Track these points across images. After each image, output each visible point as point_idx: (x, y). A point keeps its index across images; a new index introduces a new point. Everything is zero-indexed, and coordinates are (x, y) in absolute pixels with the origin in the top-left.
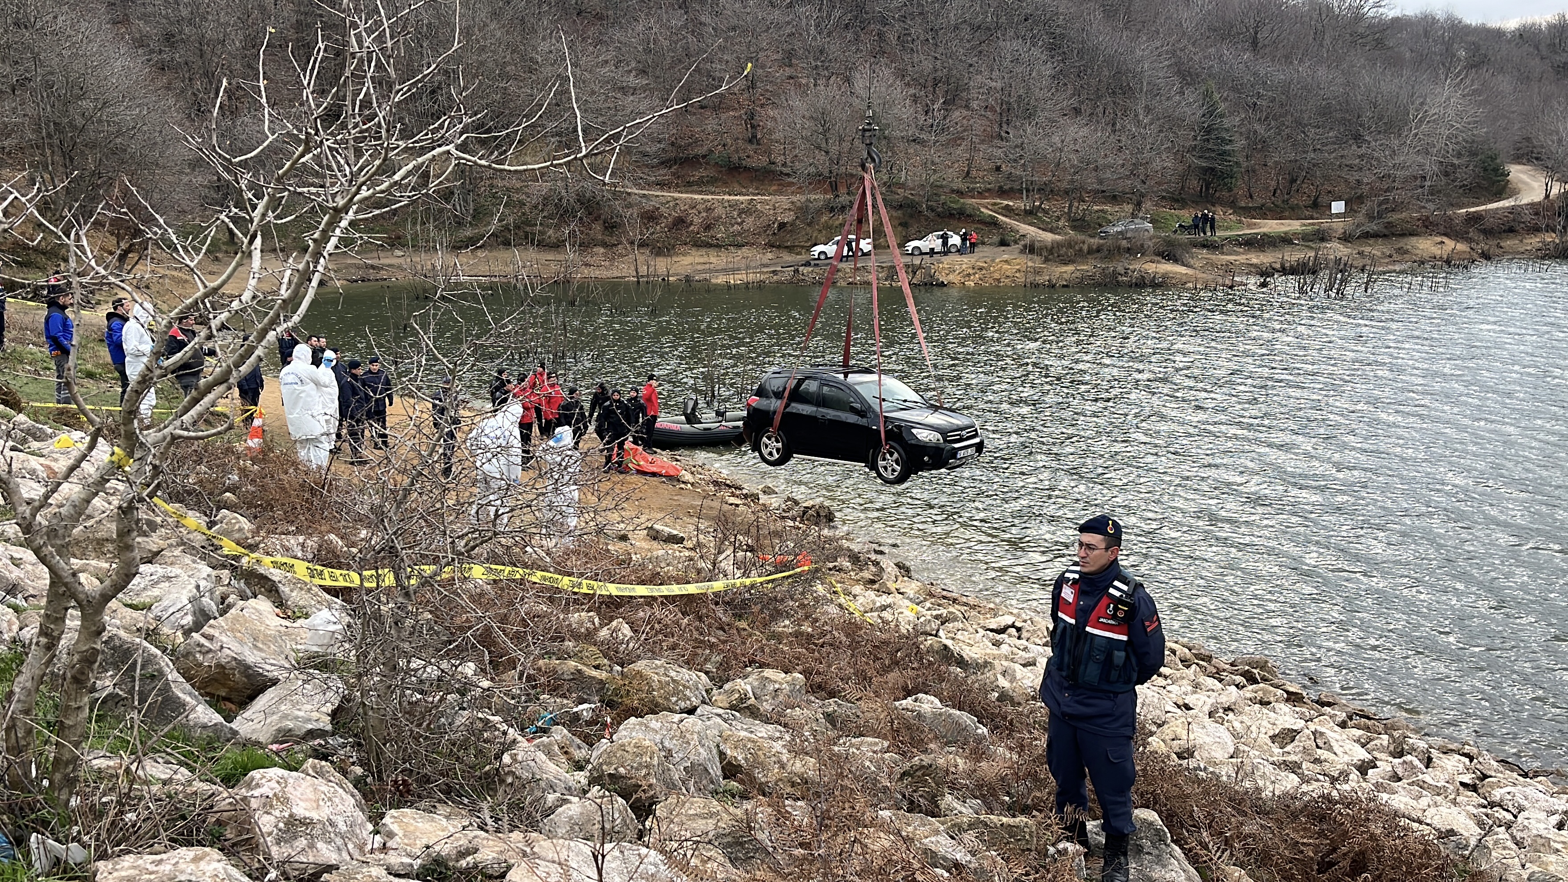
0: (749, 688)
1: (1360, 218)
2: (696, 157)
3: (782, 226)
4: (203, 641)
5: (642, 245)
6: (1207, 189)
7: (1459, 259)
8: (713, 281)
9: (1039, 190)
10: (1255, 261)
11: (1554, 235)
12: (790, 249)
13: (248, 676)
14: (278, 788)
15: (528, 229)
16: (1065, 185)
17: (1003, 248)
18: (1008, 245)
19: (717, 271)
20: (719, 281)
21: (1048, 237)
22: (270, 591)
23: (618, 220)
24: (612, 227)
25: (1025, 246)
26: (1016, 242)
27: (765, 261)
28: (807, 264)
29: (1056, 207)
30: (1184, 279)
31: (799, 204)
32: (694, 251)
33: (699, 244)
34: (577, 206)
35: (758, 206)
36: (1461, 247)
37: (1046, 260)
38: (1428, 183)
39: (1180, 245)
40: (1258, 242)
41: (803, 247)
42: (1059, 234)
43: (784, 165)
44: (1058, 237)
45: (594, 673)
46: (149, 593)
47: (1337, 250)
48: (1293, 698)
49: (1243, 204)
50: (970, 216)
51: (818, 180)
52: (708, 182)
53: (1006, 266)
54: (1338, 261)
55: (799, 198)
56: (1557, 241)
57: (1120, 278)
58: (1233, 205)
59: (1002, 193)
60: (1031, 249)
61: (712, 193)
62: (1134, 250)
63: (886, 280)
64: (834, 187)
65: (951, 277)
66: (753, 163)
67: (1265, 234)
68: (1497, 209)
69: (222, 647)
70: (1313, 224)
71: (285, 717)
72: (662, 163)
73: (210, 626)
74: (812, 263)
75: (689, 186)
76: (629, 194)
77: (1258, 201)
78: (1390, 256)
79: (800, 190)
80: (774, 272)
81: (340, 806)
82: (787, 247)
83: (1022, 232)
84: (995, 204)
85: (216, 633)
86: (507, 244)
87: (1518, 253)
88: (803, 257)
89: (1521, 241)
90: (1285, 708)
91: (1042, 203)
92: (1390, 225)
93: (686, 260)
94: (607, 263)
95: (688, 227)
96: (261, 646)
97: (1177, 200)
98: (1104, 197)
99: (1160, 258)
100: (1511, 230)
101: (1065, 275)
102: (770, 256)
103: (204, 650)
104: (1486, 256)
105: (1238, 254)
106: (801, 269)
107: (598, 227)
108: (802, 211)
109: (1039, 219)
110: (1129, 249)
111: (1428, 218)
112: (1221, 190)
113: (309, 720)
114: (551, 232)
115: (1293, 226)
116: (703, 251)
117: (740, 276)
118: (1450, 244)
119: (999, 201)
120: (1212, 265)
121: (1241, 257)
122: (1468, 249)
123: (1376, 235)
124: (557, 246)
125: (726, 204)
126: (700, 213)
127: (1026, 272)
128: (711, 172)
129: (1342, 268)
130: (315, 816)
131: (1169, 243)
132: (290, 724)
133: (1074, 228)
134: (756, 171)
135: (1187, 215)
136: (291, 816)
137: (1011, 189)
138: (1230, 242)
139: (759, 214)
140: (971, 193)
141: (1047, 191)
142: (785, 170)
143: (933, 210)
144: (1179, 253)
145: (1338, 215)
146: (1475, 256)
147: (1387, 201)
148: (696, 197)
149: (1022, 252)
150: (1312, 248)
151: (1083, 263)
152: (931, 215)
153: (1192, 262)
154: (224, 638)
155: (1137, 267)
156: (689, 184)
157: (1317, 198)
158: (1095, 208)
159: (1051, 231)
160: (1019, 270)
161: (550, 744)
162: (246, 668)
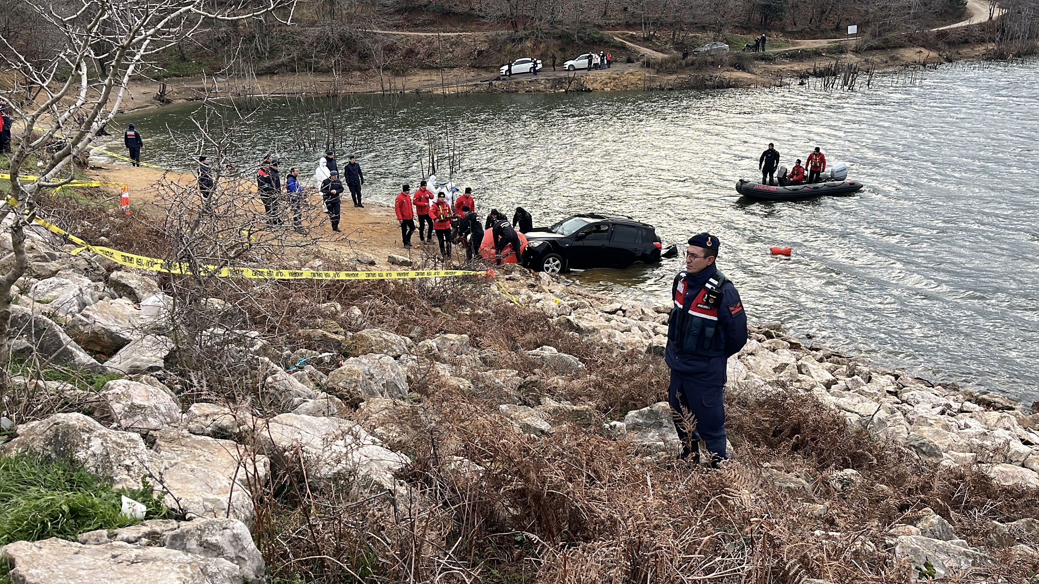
0: (435, 344)
1: (867, 36)
2: (420, 6)
3: (480, 53)
4: (83, 318)
5: (385, 69)
6: (766, 20)
7: (931, 63)
8: (435, 92)
9: (653, 24)
10: (796, 68)
11: (994, 44)
12: (486, 69)
13: (113, 339)
14: (124, 390)
15: (307, 60)
16: (669, 20)
17: (629, 64)
18: (633, 62)
19: (437, 85)
20: (439, 92)
21: (660, 56)
22: (130, 294)
23: (368, 52)
24: (364, 57)
25: (644, 63)
26: (638, 60)
27: (469, 77)
28: (498, 79)
29: (663, 35)
30: (749, 82)
31: (491, 38)
32: (421, 72)
33: (424, 67)
34: (340, 43)
35: (464, 40)
36: (933, 54)
37: (658, 72)
38: (912, 11)
39: (746, 59)
40: (798, 55)
41: (495, 67)
42: (666, 53)
43: (480, 10)
44: (666, 56)
45: (334, 336)
46: (50, 294)
47: (851, 59)
48: (794, 346)
49: (789, 29)
50: (606, 42)
51: (503, 20)
52: (429, 24)
53: (631, 77)
54: (850, 67)
55: (491, 33)
56: (996, 48)
57: (707, 83)
58: (783, 30)
59: (629, 26)
60: (648, 64)
61: (432, 32)
62: (716, 63)
63: (551, 88)
64: (514, 25)
65: (595, 85)
66: (459, 10)
67: (803, 50)
68: (957, 28)
69: (95, 322)
70: (836, 42)
71: (136, 360)
72: (396, 11)
73: (87, 310)
74: (501, 78)
75: (416, 27)
76: (375, 34)
77: (799, 27)
78: (886, 62)
79: (491, 27)
80: (475, 85)
81: (162, 399)
82: (484, 68)
83: (642, 53)
84: (623, 34)
85: (90, 313)
86: (293, 71)
87: (970, 57)
88: (495, 74)
89: (973, 49)
90: (787, 352)
91: (655, 32)
92: (886, 41)
93: (416, 79)
94: (363, 83)
95: (417, 55)
96: (119, 321)
97: (746, 28)
98: (697, 27)
99: (733, 69)
100: (966, 42)
101: (670, 82)
102: (473, 74)
103: (84, 323)
104: (949, 60)
105: (785, 63)
106: (494, 82)
107: (355, 57)
108: (493, 42)
109: (654, 43)
110: (712, 62)
111: (911, 34)
112: (775, 20)
113: (150, 361)
114: (323, 62)
115: (823, 43)
116: (427, 72)
117: (452, 89)
118: (925, 52)
119: (626, 32)
120: (768, 72)
121: (787, 66)
122: (937, 56)
123: (877, 48)
124: (327, 71)
125: (442, 39)
126: (424, 45)
127: (645, 80)
128: (431, 17)
129: (853, 71)
130: (146, 404)
131: (739, 58)
132: (138, 364)
133: (677, 49)
134: (461, 15)
135: (751, 39)
136: (132, 404)
137: (635, 23)
138: (780, 56)
139: (465, 45)
140: (607, 27)
141: (658, 24)
142: (482, 14)
143: (581, 39)
144: (746, 63)
145: (852, 35)
146: (942, 60)
147: (885, 24)
148: (421, 34)
149: (642, 66)
150: (834, 58)
151: (682, 73)
152: (581, 43)
153: (755, 70)
154: (96, 316)
155: (718, 74)
156: (416, 25)
157: (838, 24)
158: (691, 35)
159: (661, 51)
160: (640, 79)
161: (303, 375)
162: (111, 334)
